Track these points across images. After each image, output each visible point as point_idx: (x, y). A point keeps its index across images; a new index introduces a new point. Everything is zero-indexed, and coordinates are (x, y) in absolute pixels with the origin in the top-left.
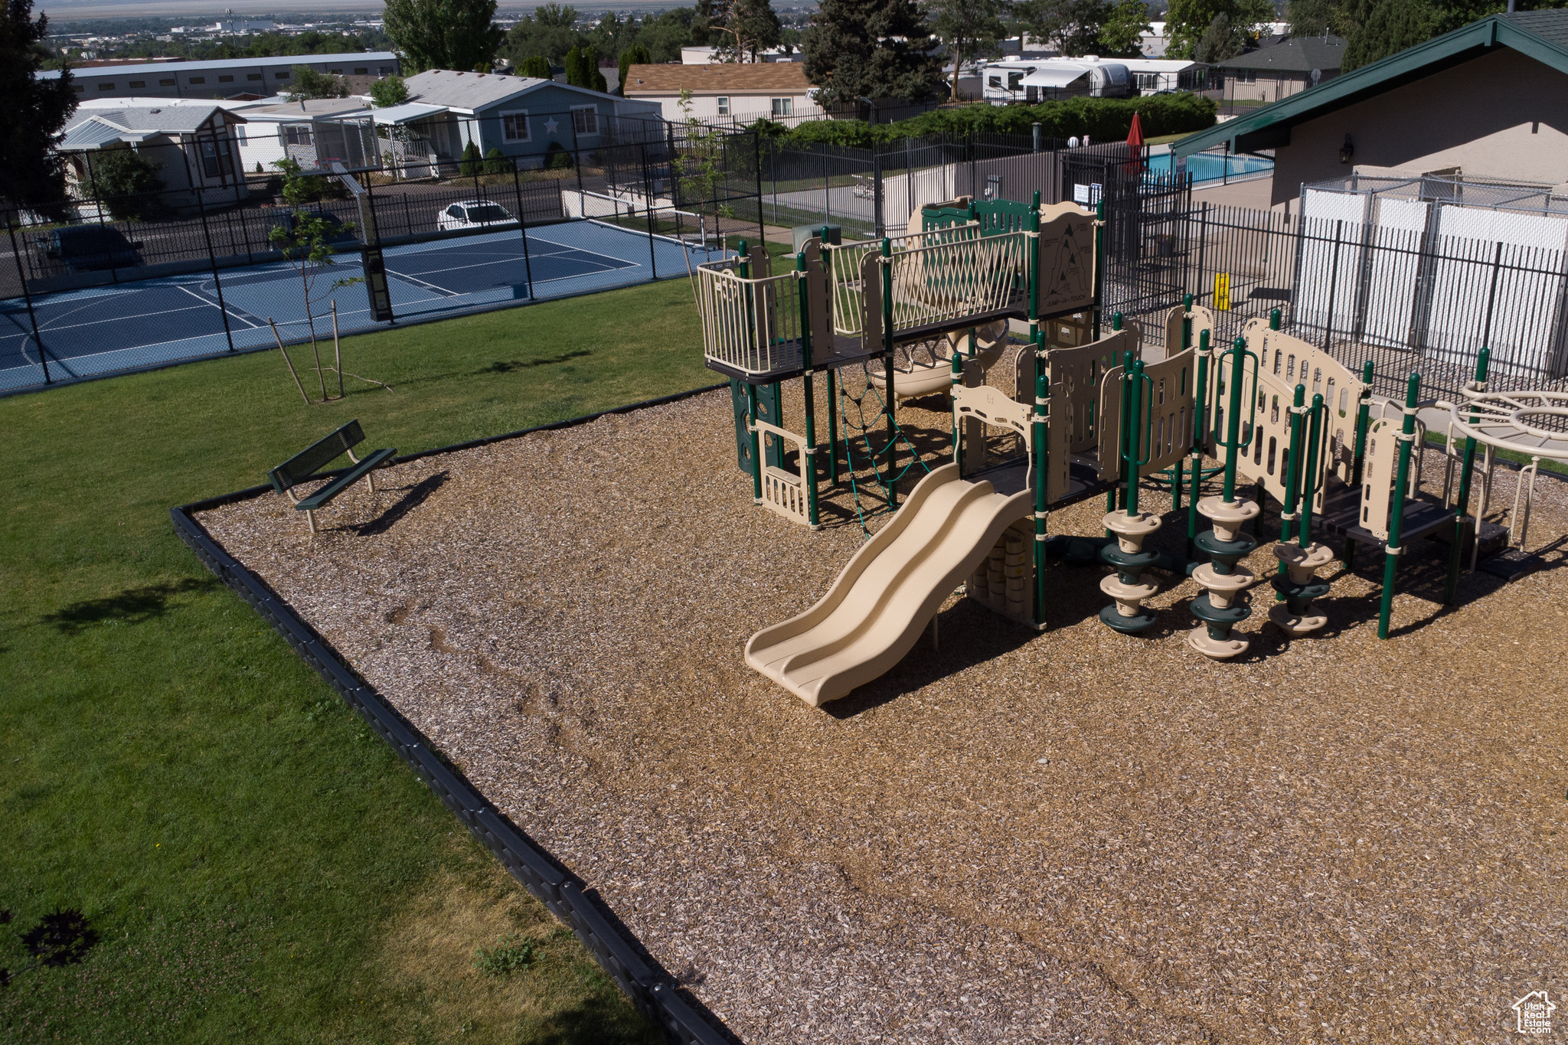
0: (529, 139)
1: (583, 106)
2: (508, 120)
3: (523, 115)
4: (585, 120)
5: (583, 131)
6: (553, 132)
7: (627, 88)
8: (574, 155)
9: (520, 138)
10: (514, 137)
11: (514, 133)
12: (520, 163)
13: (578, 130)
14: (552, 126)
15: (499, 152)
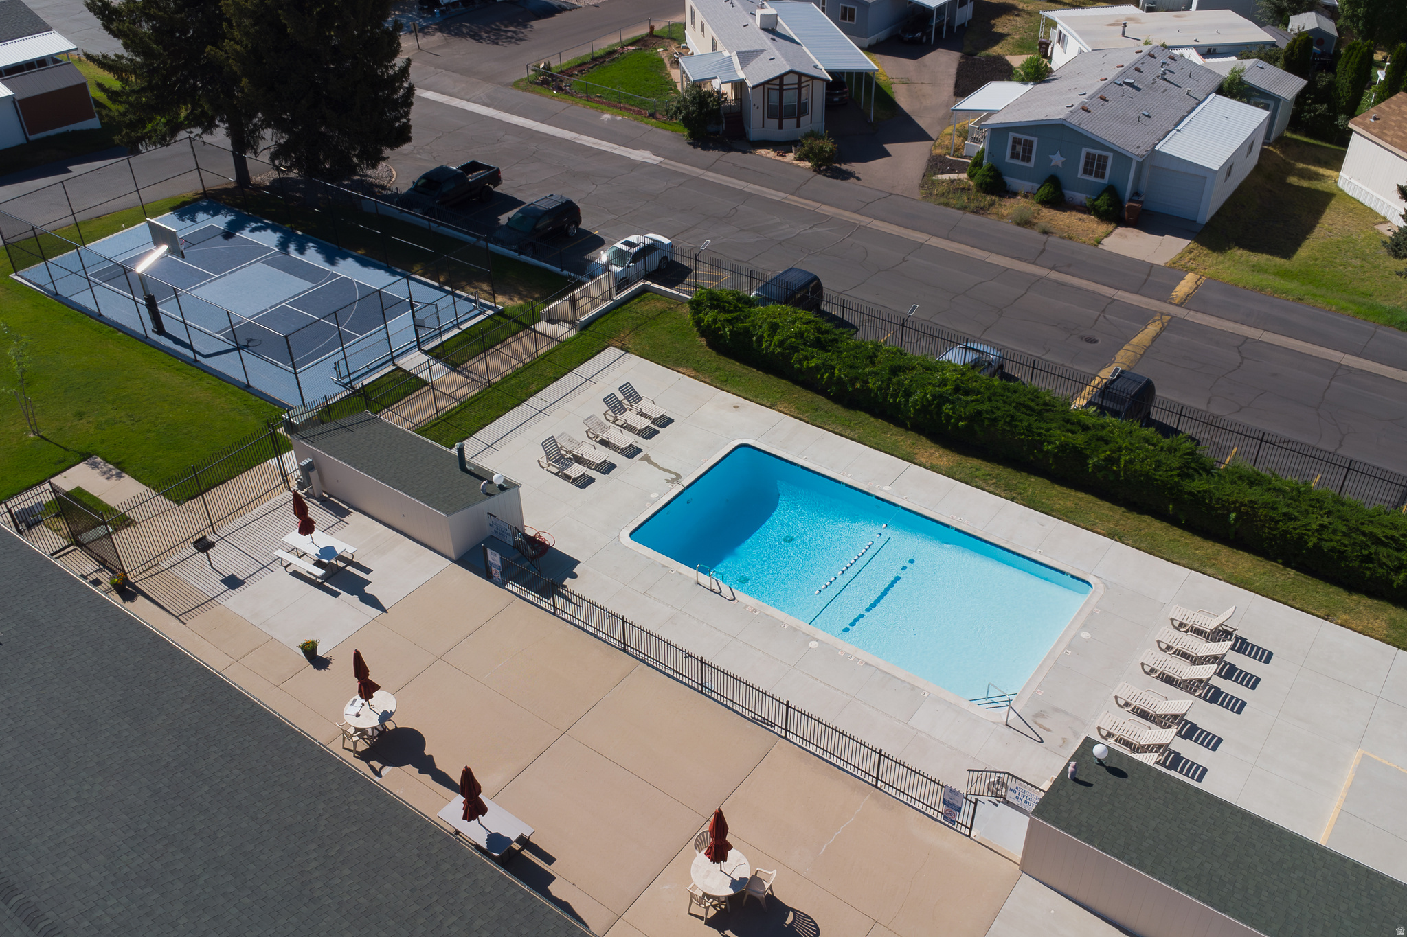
0: (1032, 164)
1: (1098, 152)
2: (1016, 142)
3: (1032, 142)
4: (1095, 165)
5: (1091, 174)
6: (1056, 166)
7: (1357, 119)
8: (1069, 194)
9: (1023, 160)
10: (1018, 158)
11: (1018, 154)
12: (1013, 182)
13: (1085, 172)
14: (1057, 160)
15: (991, 168)
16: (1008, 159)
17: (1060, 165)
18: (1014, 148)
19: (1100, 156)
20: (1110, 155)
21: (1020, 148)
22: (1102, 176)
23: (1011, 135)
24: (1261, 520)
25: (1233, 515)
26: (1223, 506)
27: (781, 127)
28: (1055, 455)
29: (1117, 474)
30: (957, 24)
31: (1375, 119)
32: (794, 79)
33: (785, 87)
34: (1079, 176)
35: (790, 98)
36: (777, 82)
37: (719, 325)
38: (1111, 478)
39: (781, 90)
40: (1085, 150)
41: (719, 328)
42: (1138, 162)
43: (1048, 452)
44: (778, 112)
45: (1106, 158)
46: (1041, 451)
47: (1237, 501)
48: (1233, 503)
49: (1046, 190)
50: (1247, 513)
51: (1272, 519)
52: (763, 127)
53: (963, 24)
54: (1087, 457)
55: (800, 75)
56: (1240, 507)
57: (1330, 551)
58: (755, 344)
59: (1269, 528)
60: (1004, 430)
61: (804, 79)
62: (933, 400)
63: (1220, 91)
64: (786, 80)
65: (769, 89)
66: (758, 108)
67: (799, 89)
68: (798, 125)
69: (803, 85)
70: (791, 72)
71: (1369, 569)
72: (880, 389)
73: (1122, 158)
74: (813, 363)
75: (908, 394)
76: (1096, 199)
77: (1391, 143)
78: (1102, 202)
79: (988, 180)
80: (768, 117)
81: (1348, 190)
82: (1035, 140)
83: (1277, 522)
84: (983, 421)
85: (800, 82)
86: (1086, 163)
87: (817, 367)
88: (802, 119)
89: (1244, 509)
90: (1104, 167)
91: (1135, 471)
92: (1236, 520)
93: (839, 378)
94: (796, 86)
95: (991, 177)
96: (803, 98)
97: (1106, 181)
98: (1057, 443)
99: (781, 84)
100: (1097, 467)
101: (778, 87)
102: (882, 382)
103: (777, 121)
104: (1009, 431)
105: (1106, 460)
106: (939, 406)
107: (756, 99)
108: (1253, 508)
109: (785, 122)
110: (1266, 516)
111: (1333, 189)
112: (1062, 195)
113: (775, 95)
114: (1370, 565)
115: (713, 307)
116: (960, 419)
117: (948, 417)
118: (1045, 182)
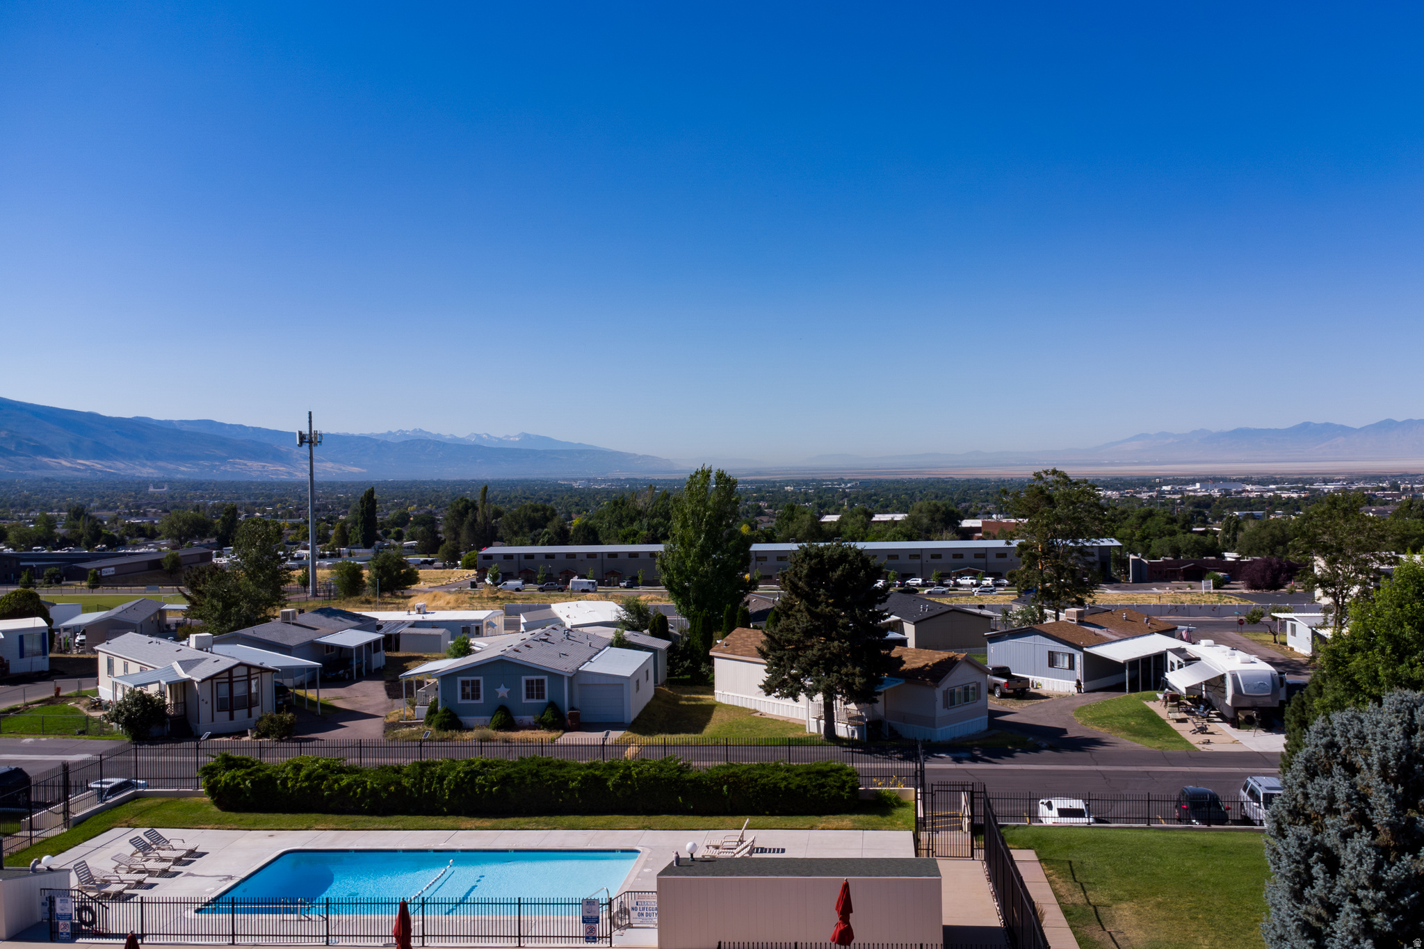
0: (481, 700)
1: (534, 677)
2: (464, 683)
3: (478, 682)
4: (535, 689)
5: (533, 697)
6: (503, 697)
7: (714, 648)
8: (517, 718)
9: (473, 699)
10: (468, 698)
11: (468, 695)
12: (466, 719)
13: (528, 697)
14: (503, 691)
15: (446, 711)
16: (460, 701)
17: (506, 696)
18: (463, 690)
19: (537, 680)
20: (546, 678)
21: (469, 689)
22: (543, 697)
23: (459, 679)
24: (745, 784)
25: (725, 788)
26: (716, 783)
27: (232, 718)
28: (580, 790)
29: (632, 787)
30: (374, 667)
31: (726, 645)
32: (244, 671)
33: (234, 679)
34: (524, 701)
35: (239, 690)
36: (226, 675)
37: (239, 780)
38: (629, 793)
39: (231, 683)
40: (524, 679)
41: (239, 784)
42: (568, 677)
43: (573, 789)
44: (228, 704)
45: (543, 681)
46: (567, 790)
47: (724, 775)
48: (722, 778)
49: (498, 717)
50: (734, 782)
51: (752, 779)
52: (213, 721)
53: (379, 668)
54: (606, 780)
55: (249, 667)
56: (728, 779)
57: (797, 788)
58: (280, 787)
59: (753, 787)
60: (532, 783)
61: (253, 671)
62: (465, 777)
63: (611, 645)
64: (236, 673)
65: (217, 683)
66: (206, 703)
67: (249, 681)
68: (250, 715)
69: (252, 677)
70: (241, 664)
71: (826, 792)
72: (414, 785)
73: (556, 677)
74: (344, 783)
75: (441, 779)
76: (542, 716)
77: (742, 655)
78: (548, 716)
79: (446, 720)
80: (218, 711)
81: (724, 701)
82: (481, 679)
83: (756, 781)
84: (513, 781)
85: (249, 675)
86: (527, 689)
87: (349, 786)
88: (253, 709)
89: (731, 780)
90: (543, 689)
91: (646, 778)
92: (728, 790)
93: (373, 788)
94: (246, 678)
95: (448, 717)
96: (254, 690)
97: (546, 700)
98: (579, 778)
99: (231, 677)
100: (615, 786)
101: (227, 680)
102: (415, 779)
103: (227, 714)
104: (537, 782)
105: (621, 778)
106: (472, 780)
107: (205, 694)
108: (738, 777)
109: (236, 713)
110: (747, 779)
111: (713, 703)
112: (512, 720)
113: (224, 689)
114: (826, 790)
115: (228, 768)
116: (493, 784)
117: (482, 787)
118: (496, 711)
